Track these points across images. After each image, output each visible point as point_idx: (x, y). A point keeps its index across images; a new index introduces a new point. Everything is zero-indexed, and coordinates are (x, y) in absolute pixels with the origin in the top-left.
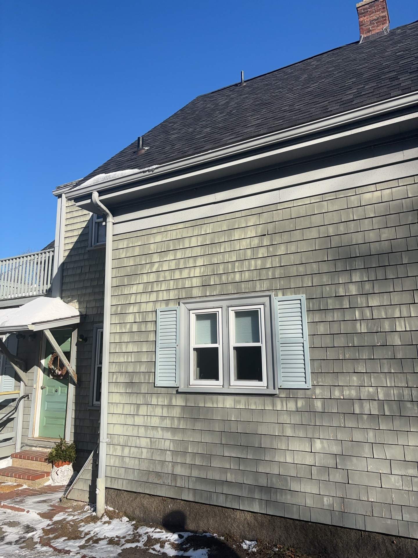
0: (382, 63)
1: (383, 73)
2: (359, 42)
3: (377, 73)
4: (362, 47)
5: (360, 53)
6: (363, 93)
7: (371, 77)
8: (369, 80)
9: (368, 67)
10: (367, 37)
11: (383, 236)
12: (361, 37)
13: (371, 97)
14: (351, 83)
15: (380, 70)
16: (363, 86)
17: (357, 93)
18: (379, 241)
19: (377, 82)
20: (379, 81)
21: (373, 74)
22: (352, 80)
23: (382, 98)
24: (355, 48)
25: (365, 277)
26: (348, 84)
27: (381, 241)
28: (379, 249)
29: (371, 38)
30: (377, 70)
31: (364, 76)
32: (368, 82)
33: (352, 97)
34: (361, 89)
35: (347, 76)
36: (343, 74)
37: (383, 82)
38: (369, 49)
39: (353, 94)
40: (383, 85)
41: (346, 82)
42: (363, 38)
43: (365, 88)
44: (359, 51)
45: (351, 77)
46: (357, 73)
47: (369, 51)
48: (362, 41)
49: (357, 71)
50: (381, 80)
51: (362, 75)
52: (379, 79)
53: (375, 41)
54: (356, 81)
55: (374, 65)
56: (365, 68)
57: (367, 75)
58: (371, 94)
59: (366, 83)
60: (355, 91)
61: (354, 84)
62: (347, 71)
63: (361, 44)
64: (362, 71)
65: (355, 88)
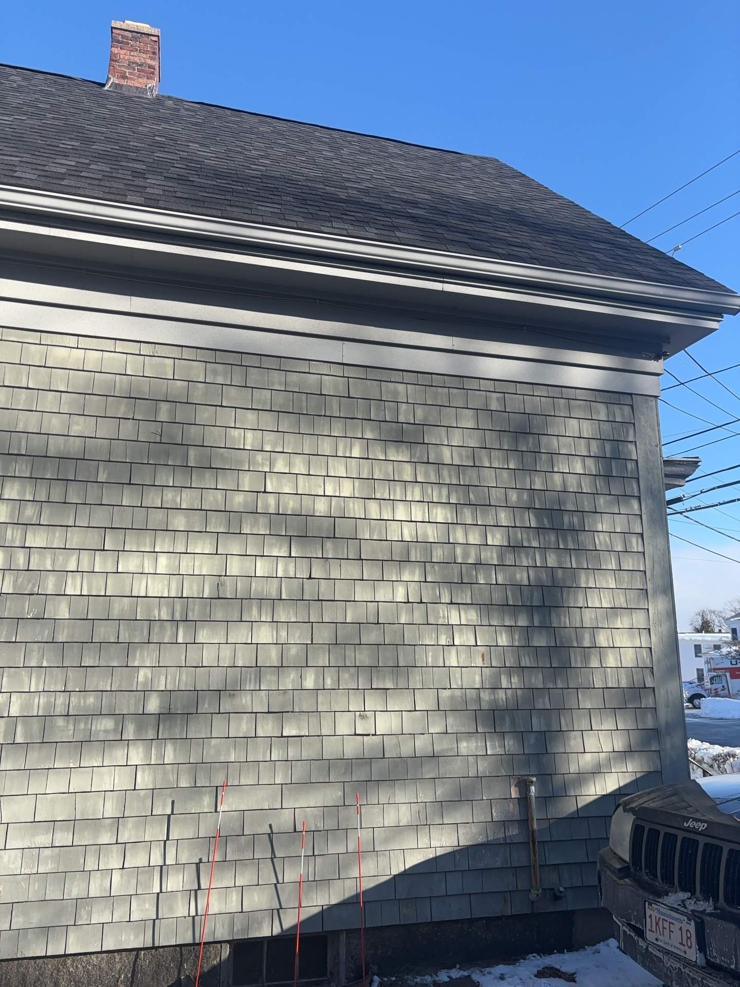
0: (129, 139)
1: (125, 156)
2: (104, 85)
3: (116, 151)
4: (105, 96)
5: (100, 105)
6: (83, 174)
7: (105, 153)
8: (100, 157)
9: (105, 135)
10: (119, 84)
11: (74, 428)
12: (108, 79)
13: (96, 188)
14: (70, 147)
15: (123, 149)
16: (87, 161)
17: (74, 168)
18: (66, 436)
19: (112, 166)
20: (115, 167)
21: (109, 150)
22: (73, 143)
23: (112, 197)
24: (94, 92)
25: (28, 494)
26: (64, 146)
27: (68, 436)
28: (62, 448)
29: (124, 89)
30: (118, 148)
31: (94, 147)
32: (99, 160)
33: (63, 171)
34: (84, 166)
35: (68, 132)
36: (62, 125)
37: (120, 171)
38: (116, 106)
39: (68, 167)
40: (119, 176)
41: (62, 142)
42: (112, 83)
43: (92, 167)
44: (100, 100)
45: (73, 137)
46: (85, 135)
47: (115, 110)
48: (110, 87)
49: (86, 132)
50: (118, 167)
51: (92, 143)
52: (116, 163)
53: (130, 97)
54: (79, 148)
55: (116, 137)
56: (102, 135)
57: (99, 148)
58: (96, 182)
59: (94, 159)
60: (73, 164)
61: (74, 151)
62: (70, 123)
63: (107, 90)
64: (94, 137)
65: (73, 159)
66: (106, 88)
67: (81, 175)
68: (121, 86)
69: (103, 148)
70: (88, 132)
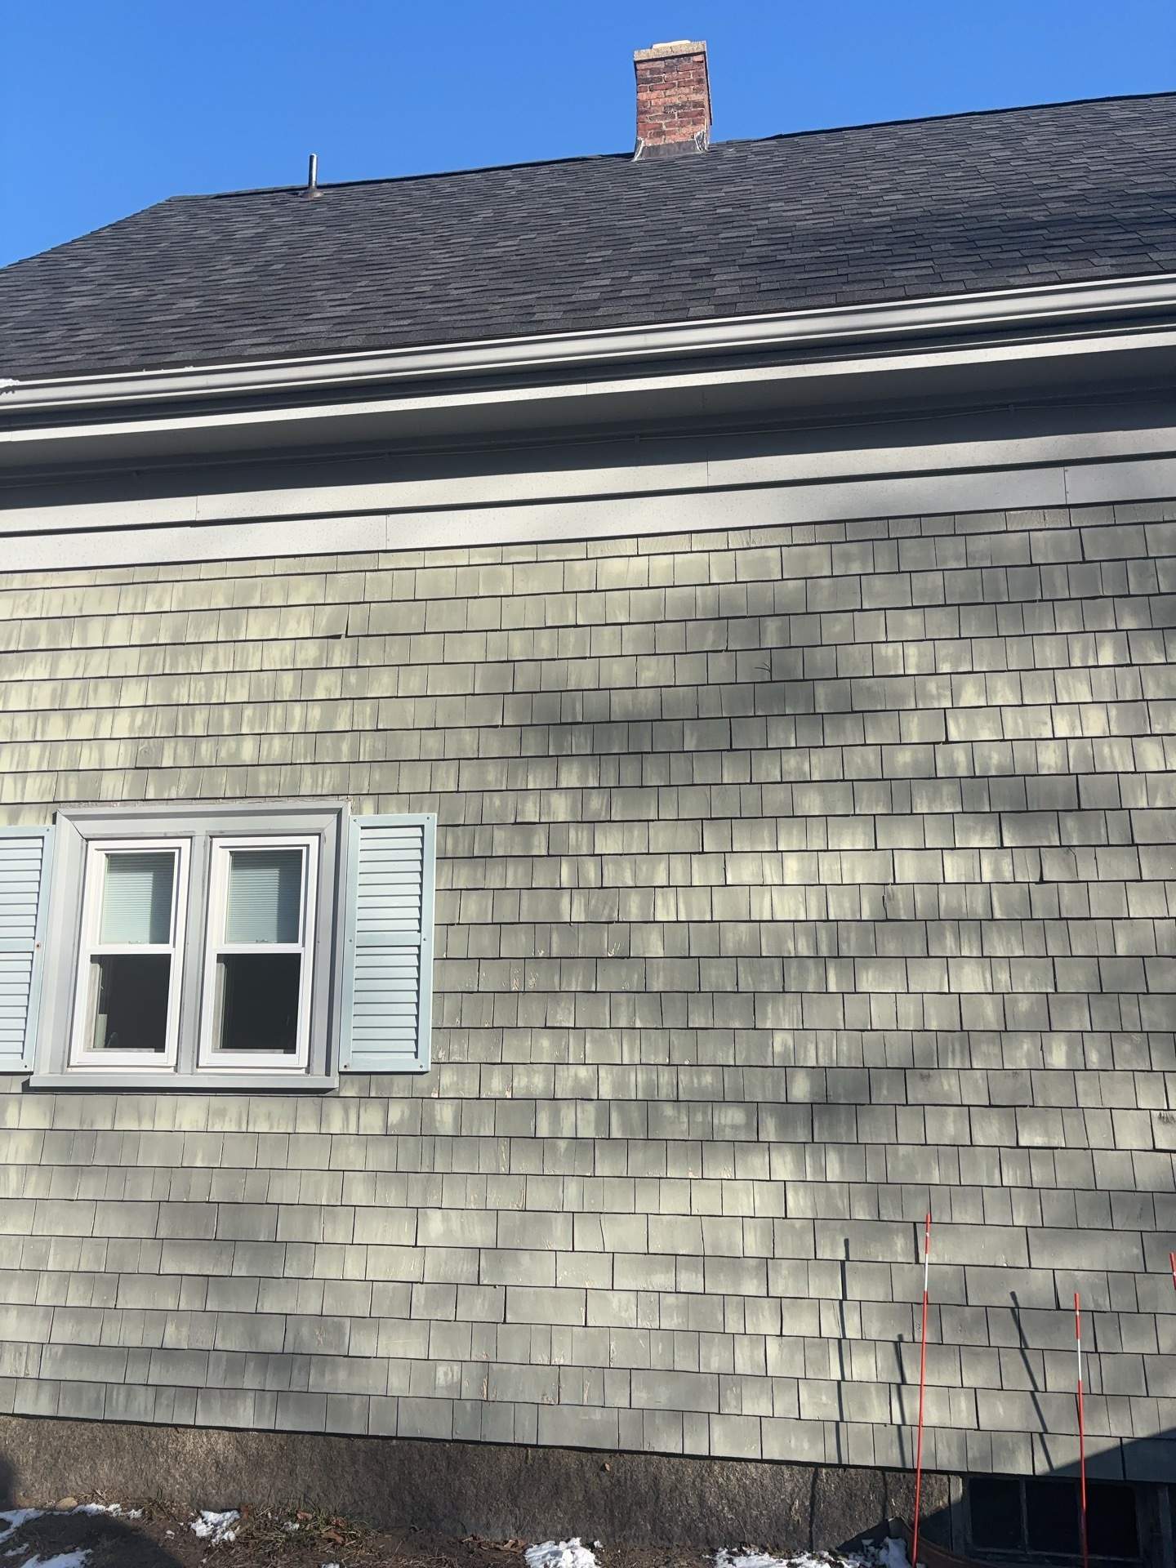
0: (679, 225)
1: (678, 251)
2: (632, 155)
3: (664, 247)
4: (637, 171)
5: (630, 187)
6: (624, 293)
7: (649, 254)
8: (645, 261)
9: (644, 229)
10: (653, 147)
11: (643, 677)
12: (638, 143)
13: (644, 309)
14: (600, 260)
15: (673, 242)
16: (626, 274)
17: (610, 289)
18: (633, 688)
19: (661, 271)
20: (666, 271)
21: (654, 248)
22: (603, 253)
23: (669, 316)
24: (619, 171)
25: (591, 778)
26: (591, 261)
27: (637, 688)
28: (631, 707)
29: (661, 153)
30: (665, 242)
31: (632, 250)
32: (641, 267)
33: (596, 296)
34: (623, 281)
35: (593, 239)
36: (584, 231)
37: (674, 275)
38: (654, 180)
39: (601, 290)
40: (673, 282)
41: (588, 255)
42: (644, 148)
43: (633, 280)
44: (629, 179)
45: (601, 244)
46: (618, 237)
47: (653, 187)
48: (641, 155)
49: (618, 232)
50: (671, 270)
51: (628, 246)
52: (667, 264)
53: (671, 163)
54: (611, 258)
55: (660, 227)
56: (640, 229)
57: (640, 249)
58: (643, 300)
59: (635, 268)
60: (607, 282)
61: (606, 264)
62: (594, 225)
63: (638, 162)
64: (630, 235)
65: (606, 276)
66: (636, 159)
67: (621, 295)
68: (656, 149)
69: (644, 249)
70: (621, 231)
